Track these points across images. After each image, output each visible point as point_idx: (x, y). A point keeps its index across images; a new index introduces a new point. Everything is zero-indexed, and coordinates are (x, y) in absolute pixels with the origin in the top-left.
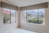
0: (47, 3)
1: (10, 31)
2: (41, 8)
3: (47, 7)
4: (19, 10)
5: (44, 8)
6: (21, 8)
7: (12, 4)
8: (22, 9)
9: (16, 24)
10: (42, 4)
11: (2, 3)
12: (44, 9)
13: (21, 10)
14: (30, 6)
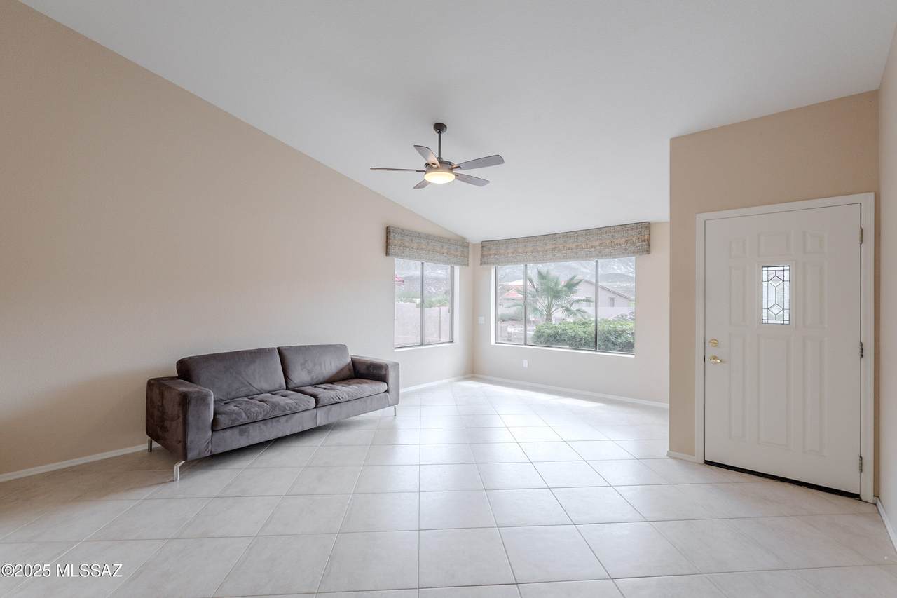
0: (648, 225)
1: (413, 388)
2: (612, 255)
3: (648, 252)
4: (474, 258)
5: (626, 252)
6: (485, 245)
7: (429, 230)
8: (491, 251)
9: (449, 356)
10: (614, 229)
11: (392, 235)
12: (633, 258)
13: (484, 260)
14: (545, 237)
